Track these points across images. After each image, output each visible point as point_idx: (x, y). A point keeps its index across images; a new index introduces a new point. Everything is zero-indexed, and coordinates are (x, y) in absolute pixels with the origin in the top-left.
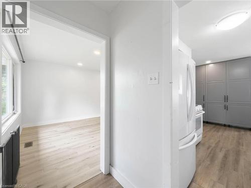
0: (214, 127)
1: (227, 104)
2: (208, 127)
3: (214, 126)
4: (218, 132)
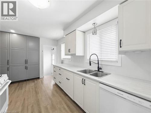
0: (18, 85)
4: (22, 89)
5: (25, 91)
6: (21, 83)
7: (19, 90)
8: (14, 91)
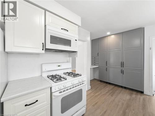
1: (123, 69)
2: (107, 89)
3: (113, 86)
4: (112, 96)
5: (114, 100)
6: (116, 87)
7: (109, 95)
8: (106, 93)
